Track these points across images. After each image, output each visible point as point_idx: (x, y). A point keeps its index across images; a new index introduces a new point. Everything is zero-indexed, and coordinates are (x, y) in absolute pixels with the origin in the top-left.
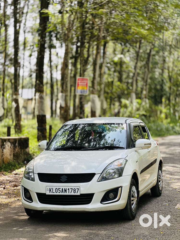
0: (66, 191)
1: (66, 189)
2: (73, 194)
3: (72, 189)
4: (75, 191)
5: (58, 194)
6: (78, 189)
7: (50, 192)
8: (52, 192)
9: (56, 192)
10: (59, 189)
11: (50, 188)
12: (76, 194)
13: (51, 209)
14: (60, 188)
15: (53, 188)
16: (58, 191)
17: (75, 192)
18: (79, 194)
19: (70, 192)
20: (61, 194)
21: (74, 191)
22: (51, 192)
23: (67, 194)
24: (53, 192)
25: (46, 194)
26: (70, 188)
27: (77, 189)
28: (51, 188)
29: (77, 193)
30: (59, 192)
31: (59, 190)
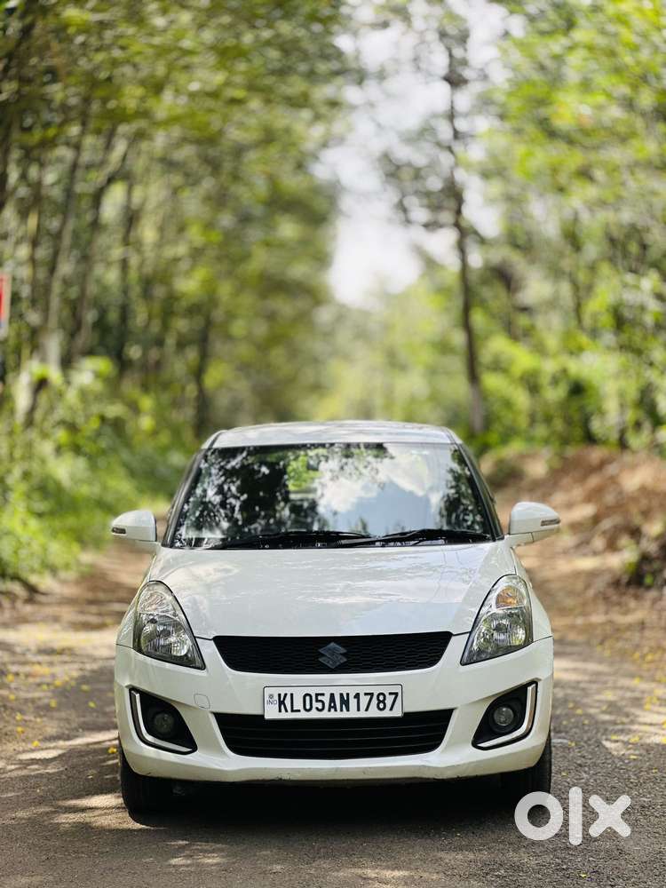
0: (345, 702)
1: (348, 694)
2: (374, 713)
3: (372, 694)
4: (383, 702)
5: (314, 715)
6: (394, 696)
7: (280, 711)
8: (289, 708)
9: (308, 707)
10: (320, 698)
11: (280, 695)
12: (386, 714)
13: (286, 777)
14: (323, 694)
15: (292, 695)
16: (315, 704)
17: (381, 706)
18: (397, 713)
19: (363, 706)
20: (326, 715)
21: (379, 702)
22: (286, 711)
23: (353, 714)
24: (292, 711)
25: (263, 716)
26: (362, 691)
27: (390, 694)
28: (286, 695)
29: (391, 709)
30: (320, 707)
31: (317, 701)
